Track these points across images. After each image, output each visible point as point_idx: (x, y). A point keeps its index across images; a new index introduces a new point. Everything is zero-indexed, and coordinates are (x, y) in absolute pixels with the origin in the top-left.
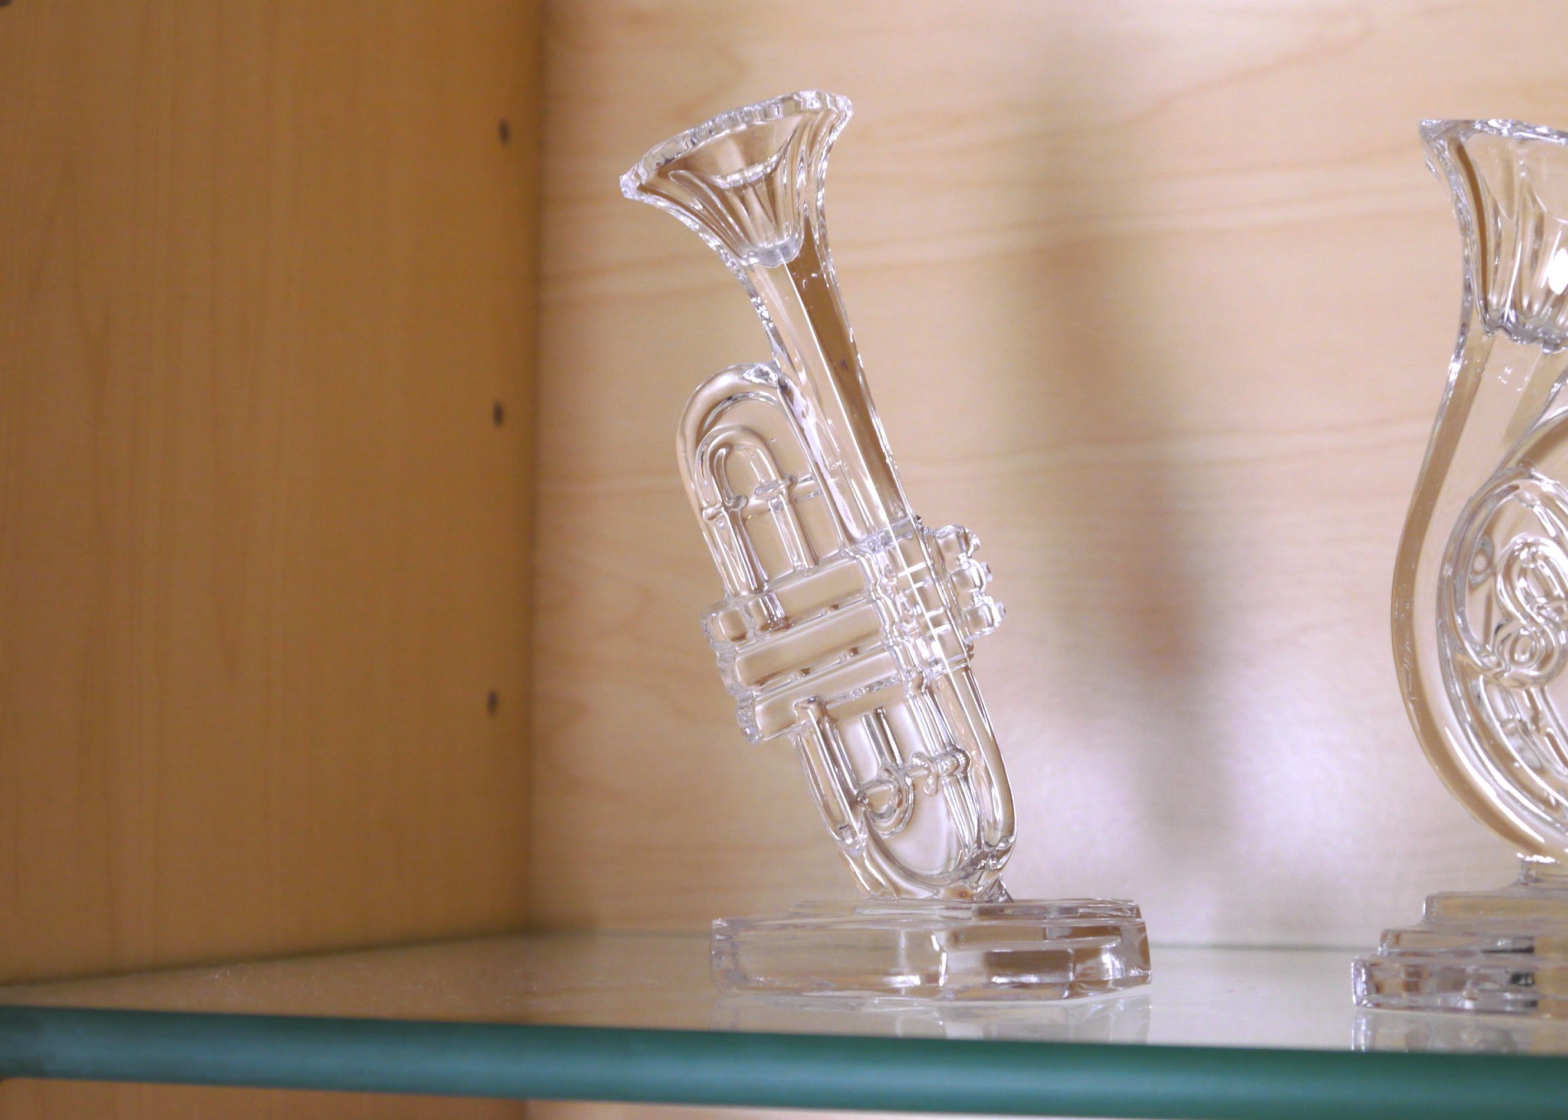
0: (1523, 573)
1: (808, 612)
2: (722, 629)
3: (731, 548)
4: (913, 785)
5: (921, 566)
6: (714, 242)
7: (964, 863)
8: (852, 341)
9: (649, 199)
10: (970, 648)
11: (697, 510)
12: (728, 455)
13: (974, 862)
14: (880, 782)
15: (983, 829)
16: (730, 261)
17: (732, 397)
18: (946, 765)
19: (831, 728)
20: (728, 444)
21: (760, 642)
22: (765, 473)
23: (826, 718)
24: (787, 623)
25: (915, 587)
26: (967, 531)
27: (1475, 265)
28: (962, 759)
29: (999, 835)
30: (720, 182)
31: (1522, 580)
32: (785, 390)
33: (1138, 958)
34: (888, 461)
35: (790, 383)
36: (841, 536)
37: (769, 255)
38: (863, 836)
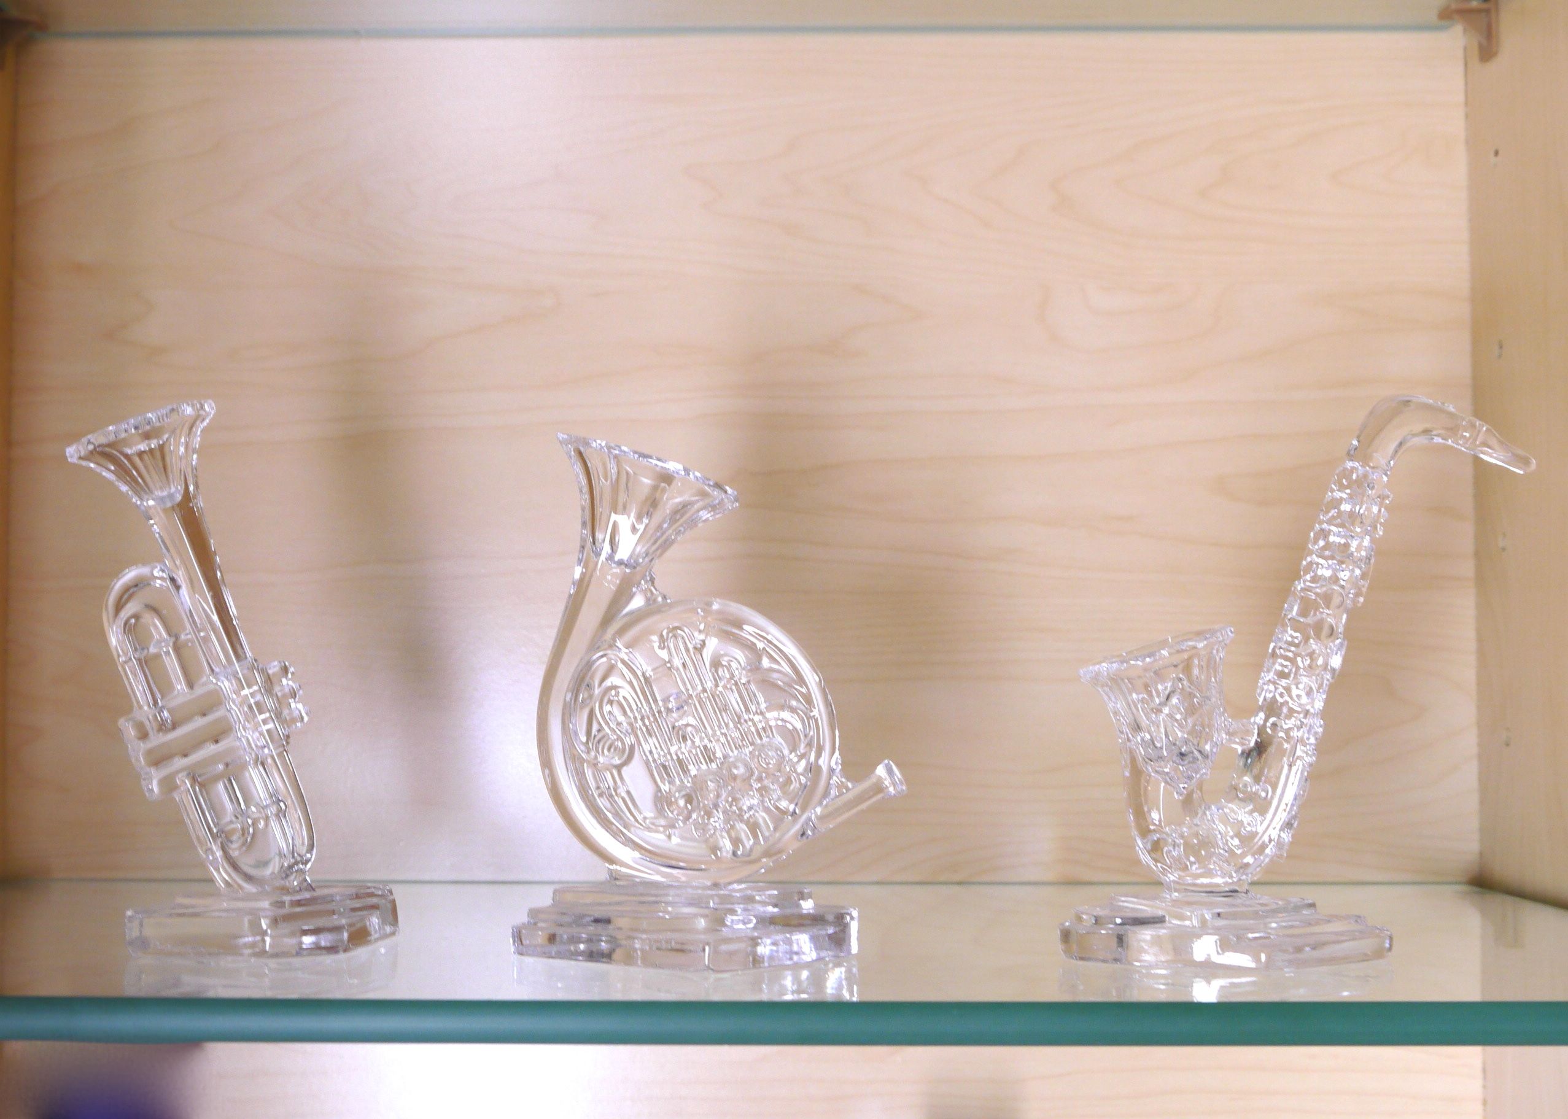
0: (611, 702)
1: (188, 719)
2: (131, 732)
3: (136, 676)
4: (253, 824)
5: (255, 688)
6: (124, 488)
7: (284, 868)
8: (213, 550)
9: (84, 463)
10: (288, 737)
11: (116, 656)
12: (135, 624)
13: (291, 867)
14: (231, 822)
15: (296, 846)
16: (135, 500)
17: (138, 585)
18: (274, 809)
19: (200, 790)
20: (136, 616)
21: (157, 740)
22: (160, 634)
23: (197, 784)
24: (174, 726)
25: (252, 701)
26: (287, 664)
27: (588, 512)
28: (283, 807)
29: (305, 849)
30: (129, 451)
31: (609, 706)
32: (173, 580)
33: (391, 918)
34: (235, 623)
35: (175, 577)
36: (208, 670)
37: (161, 500)
38: (219, 854)
